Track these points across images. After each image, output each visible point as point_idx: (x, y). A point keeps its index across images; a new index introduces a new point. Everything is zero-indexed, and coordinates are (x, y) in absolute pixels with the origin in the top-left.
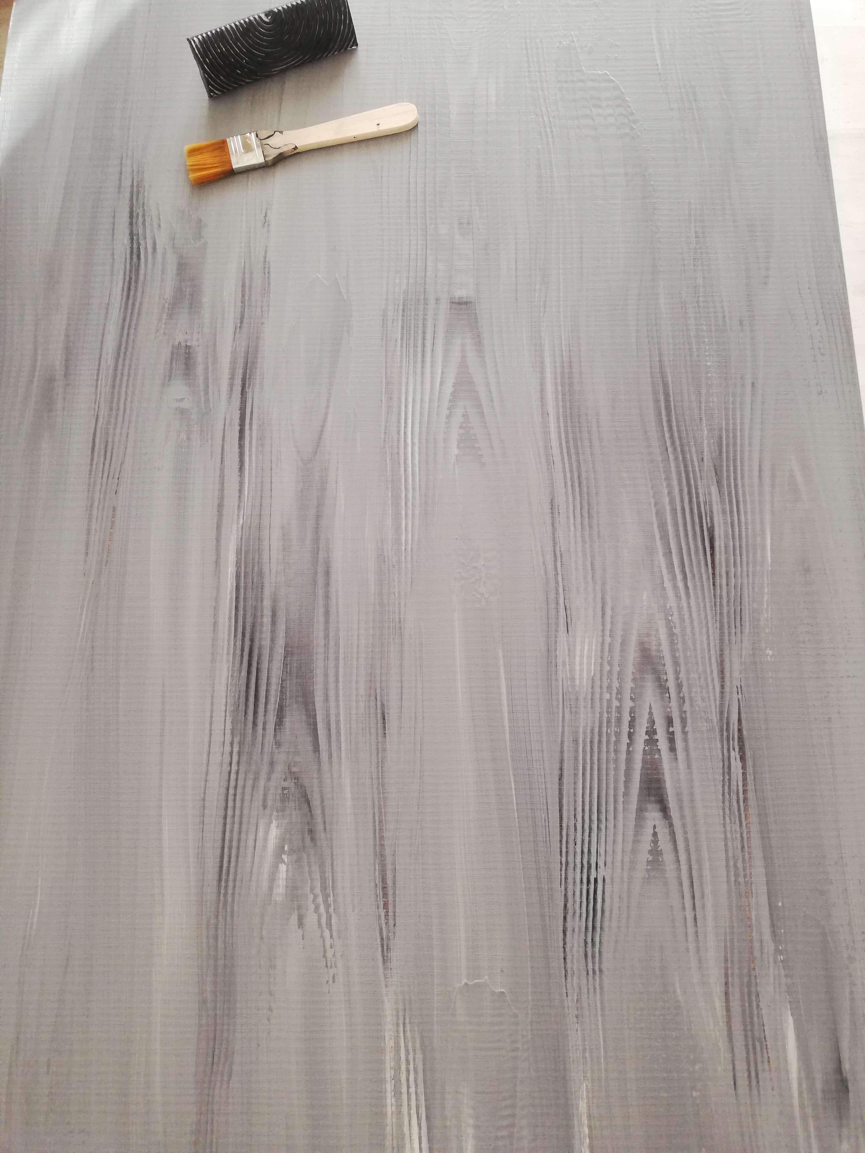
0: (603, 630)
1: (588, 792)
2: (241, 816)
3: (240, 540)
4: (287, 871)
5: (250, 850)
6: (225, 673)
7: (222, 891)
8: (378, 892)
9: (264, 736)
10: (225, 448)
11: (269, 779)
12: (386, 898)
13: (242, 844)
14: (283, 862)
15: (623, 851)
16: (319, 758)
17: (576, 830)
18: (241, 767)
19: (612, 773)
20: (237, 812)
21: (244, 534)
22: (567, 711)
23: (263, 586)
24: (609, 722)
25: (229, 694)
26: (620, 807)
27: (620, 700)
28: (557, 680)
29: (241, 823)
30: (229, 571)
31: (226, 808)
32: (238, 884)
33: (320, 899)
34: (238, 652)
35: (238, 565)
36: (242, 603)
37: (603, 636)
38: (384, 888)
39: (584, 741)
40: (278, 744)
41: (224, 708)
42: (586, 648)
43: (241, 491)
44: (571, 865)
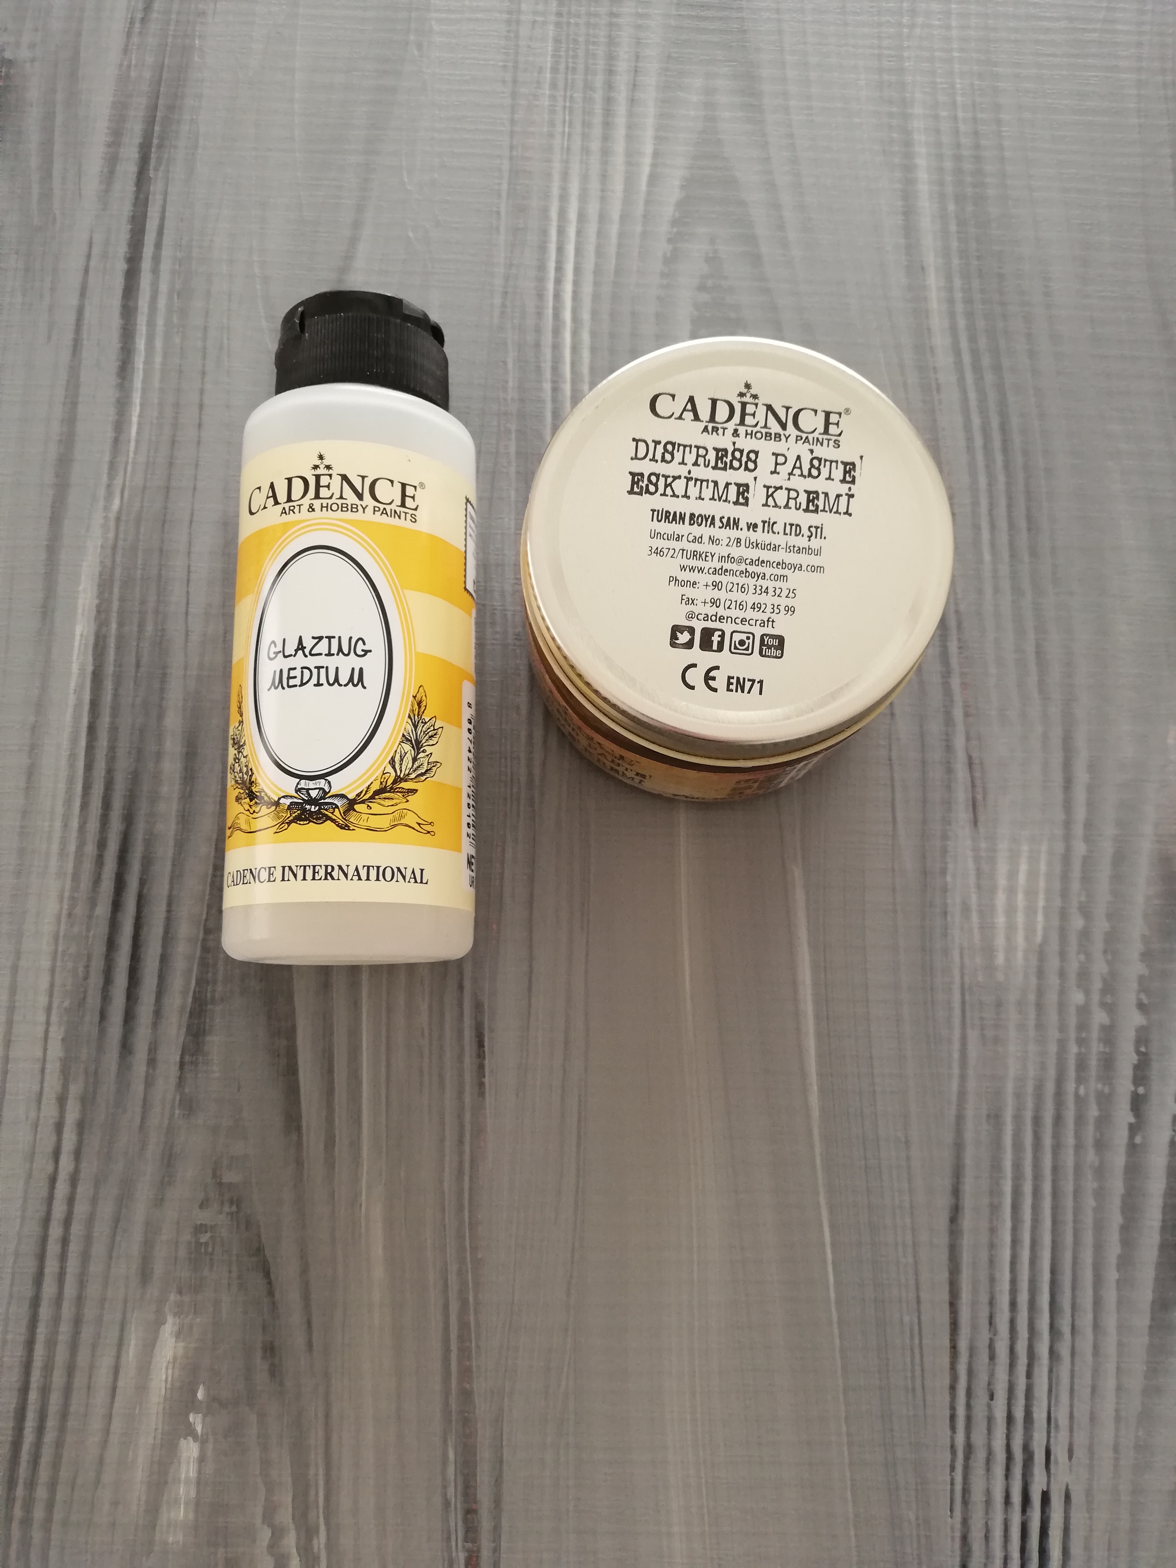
0: (1068, 824)
1: (1025, 1255)
2: (80, 1300)
3: (109, 552)
4: (201, 1460)
5: (100, 1398)
6: (52, 906)
7: (18, 1512)
8: (452, 1524)
9: (149, 1082)
10: (87, 314)
11: (159, 1201)
12: (474, 1541)
13: (79, 1380)
14: (190, 1432)
15: (1118, 1419)
16: (299, 1145)
17: (992, 1357)
18: (84, 1165)
19: (1090, 1202)
20: (70, 1291)
21: (121, 536)
22: (973, 1035)
23: (164, 675)
24: (1082, 1065)
25: (59, 964)
26: (1111, 1296)
27: (1110, 1008)
28: (946, 952)
29: (77, 1322)
30: (78, 632)
31: (38, 1280)
32: (61, 1494)
33: (290, 1541)
34: (90, 849)
35: (103, 616)
36: (105, 719)
37: (1067, 838)
38: (470, 1512)
39: (1018, 1118)
40: (189, 1106)
41: (43, 1000)
42: (1023, 867)
43: (120, 426)
44: (980, 1455)
